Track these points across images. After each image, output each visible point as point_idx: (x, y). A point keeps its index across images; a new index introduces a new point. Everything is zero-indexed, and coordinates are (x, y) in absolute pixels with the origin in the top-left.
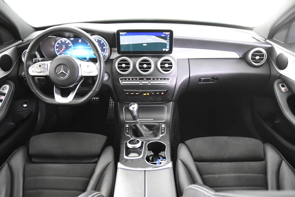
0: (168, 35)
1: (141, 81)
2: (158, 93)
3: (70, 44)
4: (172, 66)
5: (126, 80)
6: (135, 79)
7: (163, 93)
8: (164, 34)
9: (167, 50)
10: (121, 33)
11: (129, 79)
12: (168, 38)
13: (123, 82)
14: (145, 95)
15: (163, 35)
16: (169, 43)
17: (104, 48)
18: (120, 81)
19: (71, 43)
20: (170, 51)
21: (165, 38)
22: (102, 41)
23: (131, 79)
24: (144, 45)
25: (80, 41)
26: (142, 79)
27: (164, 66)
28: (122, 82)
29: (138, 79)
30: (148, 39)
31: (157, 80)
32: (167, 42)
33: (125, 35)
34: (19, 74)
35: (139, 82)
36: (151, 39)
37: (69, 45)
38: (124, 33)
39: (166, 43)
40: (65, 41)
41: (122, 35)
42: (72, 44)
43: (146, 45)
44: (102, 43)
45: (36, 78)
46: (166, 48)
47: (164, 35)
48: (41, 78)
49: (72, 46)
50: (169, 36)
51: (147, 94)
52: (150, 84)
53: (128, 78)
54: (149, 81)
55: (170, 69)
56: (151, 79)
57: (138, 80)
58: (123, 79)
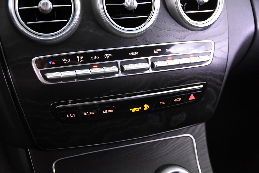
1: (119, 61)
2: (180, 99)
5: (63, 64)
6: (97, 57)
7: (192, 97)
11: (73, 59)
13: (49, 75)
14: (135, 112)
18: (38, 72)
23: (81, 57)
26: (124, 54)
28: (43, 73)
35: (114, 69)
52: (151, 71)
53: (67, 57)
54: (150, 58)
55: (212, 11)
56: (156, 52)
57: (110, 59)
58: (50, 62)
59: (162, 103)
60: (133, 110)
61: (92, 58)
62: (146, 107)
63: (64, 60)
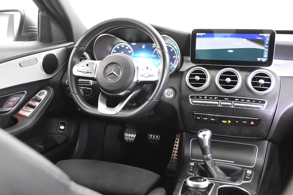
0: (267, 37)
1: (220, 101)
2: (246, 122)
3: (130, 50)
4: (270, 83)
6: (212, 98)
7: (252, 123)
8: (261, 36)
9: (264, 60)
10: (198, 34)
11: (203, 97)
12: (267, 43)
13: (193, 101)
14: (224, 123)
15: (259, 38)
16: (267, 50)
17: (174, 57)
18: (190, 100)
19: (132, 49)
20: (269, 63)
21: (261, 42)
22: (172, 48)
23: (206, 97)
24: (229, 51)
25: (144, 47)
26: (222, 99)
27: (258, 82)
29: (215, 98)
30: (235, 43)
31: (245, 101)
32: (266, 47)
33: (204, 36)
34: (63, 81)
35: (217, 103)
36: (240, 44)
37: (130, 52)
38: (202, 34)
39: (263, 50)
40: (125, 46)
41: (200, 36)
42: (132, 51)
43: (232, 51)
44: (171, 50)
45: (81, 87)
46: (262, 57)
47: (261, 38)
48: (87, 89)
49: (133, 52)
50: (268, 39)
51: (228, 122)
52: (233, 107)
53: (201, 96)
54: (233, 102)
55: (268, 88)
56: (236, 100)
57: (217, 99)
58: (195, 97)
59: (237, 122)
60: (224, 122)
61: (210, 98)
62: (229, 122)
63: (200, 97)
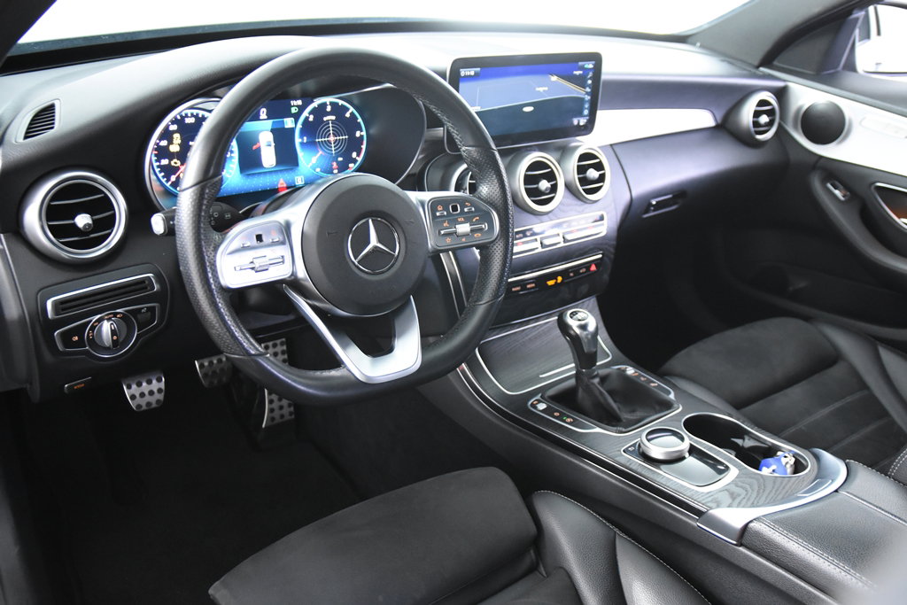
0: (590, 69)
1: (539, 238)
2: (584, 270)
4: (604, 172)
8: (580, 68)
9: (583, 121)
10: (463, 72)
12: (590, 82)
14: (551, 286)
15: (577, 73)
16: (589, 97)
17: (358, 134)
20: (588, 128)
21: (580, 81)
22: (348, 109)
24: (526, 109)
27: (587, 177)
30: (538, 89)
32: (587, 93)
33: (476, 77)
36: (546, 89)
38: (471, 72)
39: (583, 99)
41: (467, 78)
43: (531, 109)
44: (348, 115)
46: (581, 115)
47: (581, 72)
50: (590, 75)
51: (557, 281)
52: (563, 244)
55: (602, 184)
57: (530, 236)
59: (572, 274)
60: (551, 283)
61: (517, 236)
62: (559, 279)
